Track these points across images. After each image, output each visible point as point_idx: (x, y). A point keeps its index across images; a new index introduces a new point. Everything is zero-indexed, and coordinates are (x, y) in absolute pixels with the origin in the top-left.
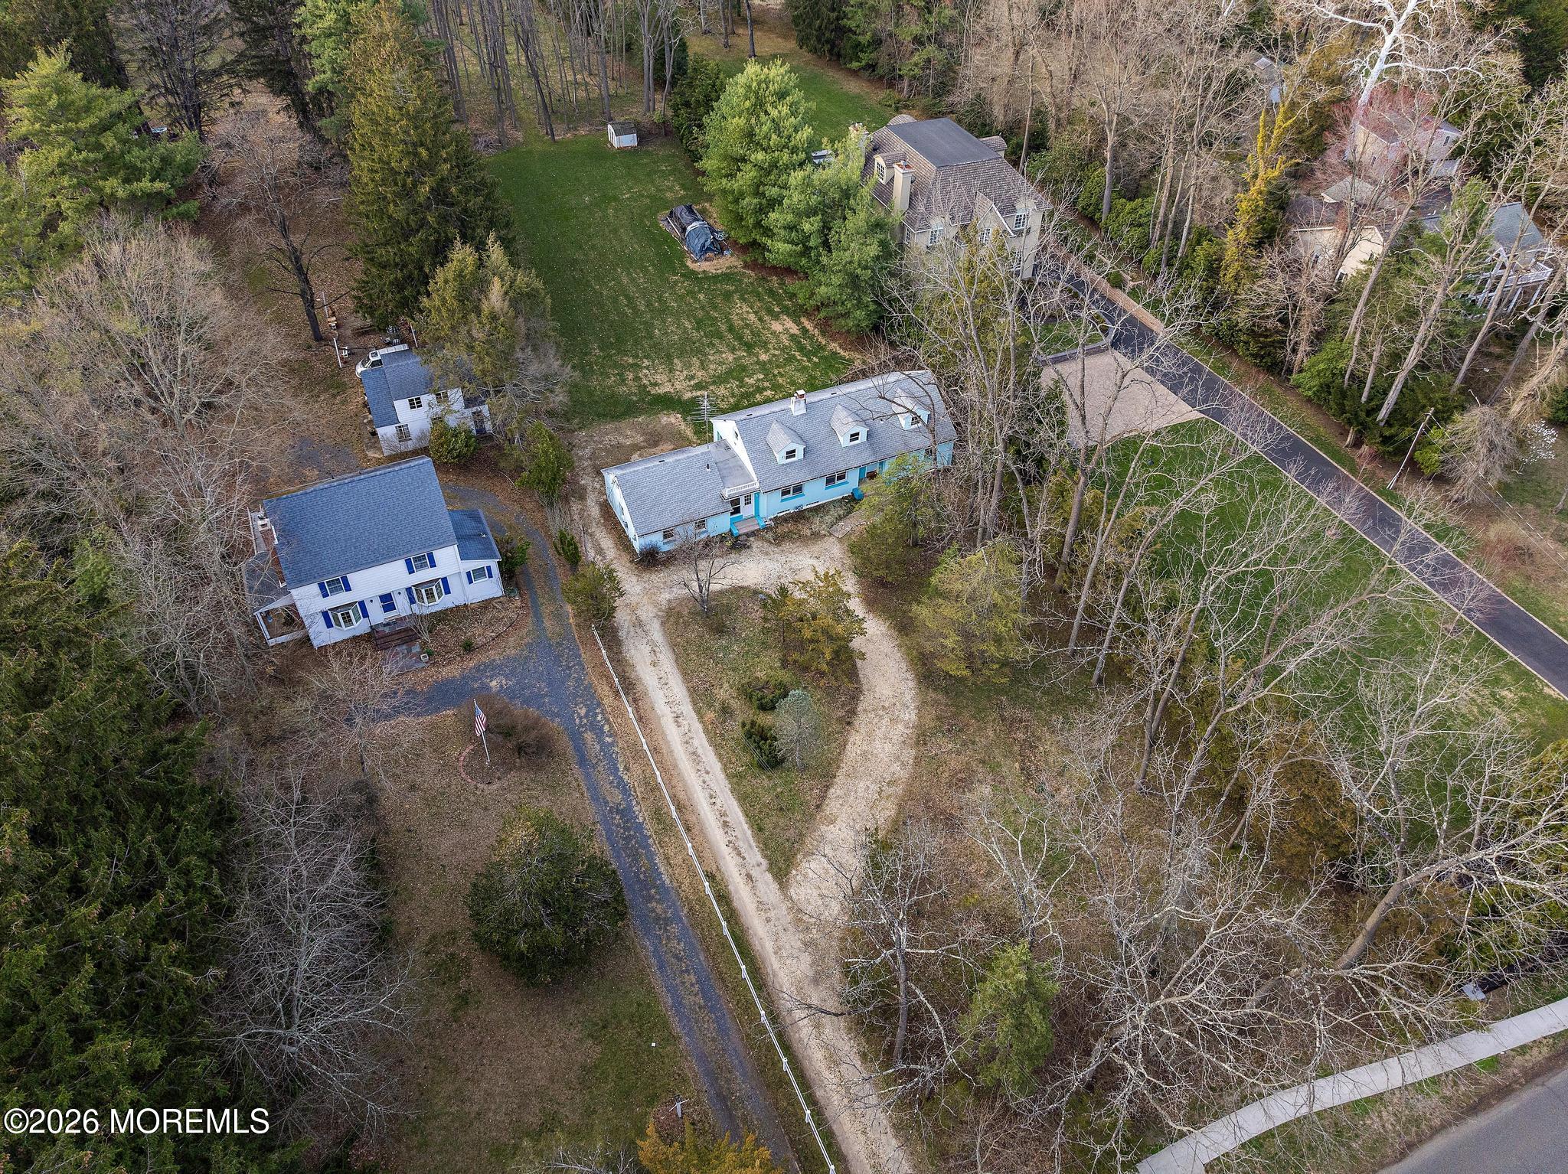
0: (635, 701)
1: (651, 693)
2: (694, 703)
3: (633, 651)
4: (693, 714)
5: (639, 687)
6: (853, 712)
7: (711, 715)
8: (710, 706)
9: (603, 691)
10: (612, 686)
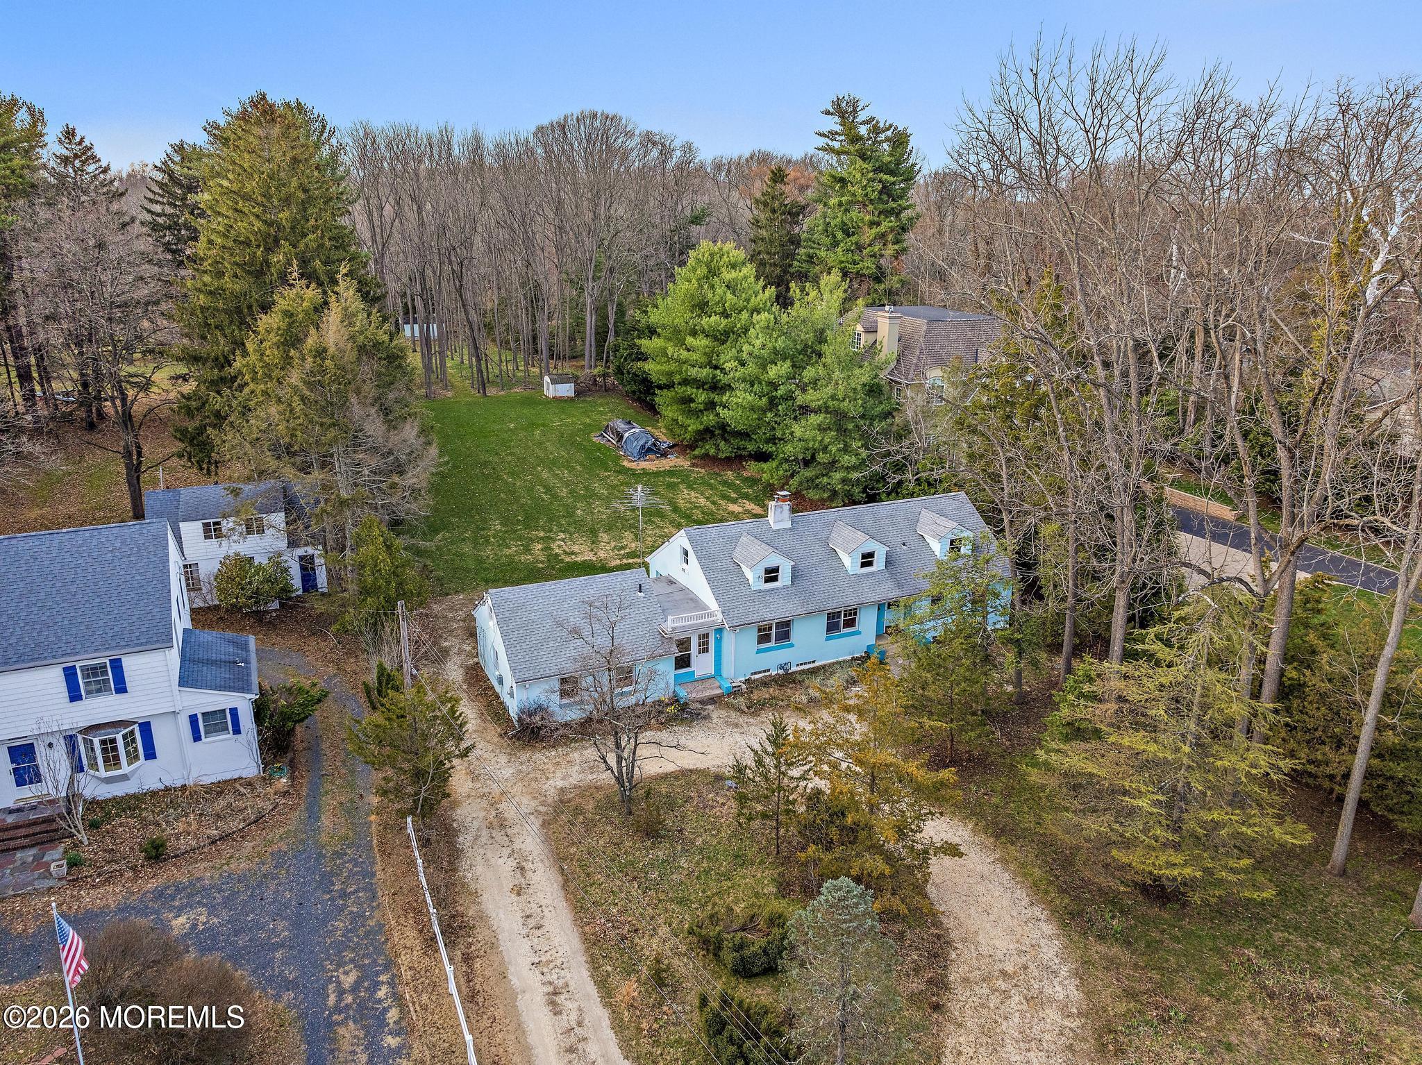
0: (467, 959)
1: (505, 944)
2: (594, 965)
3: (480, 869)
4: (592, 989)
5: (481, 934)
6: (940, 984)
7: (629, 989)
8: (630, 970)
9: (405, 937)
10: (423, 929)
